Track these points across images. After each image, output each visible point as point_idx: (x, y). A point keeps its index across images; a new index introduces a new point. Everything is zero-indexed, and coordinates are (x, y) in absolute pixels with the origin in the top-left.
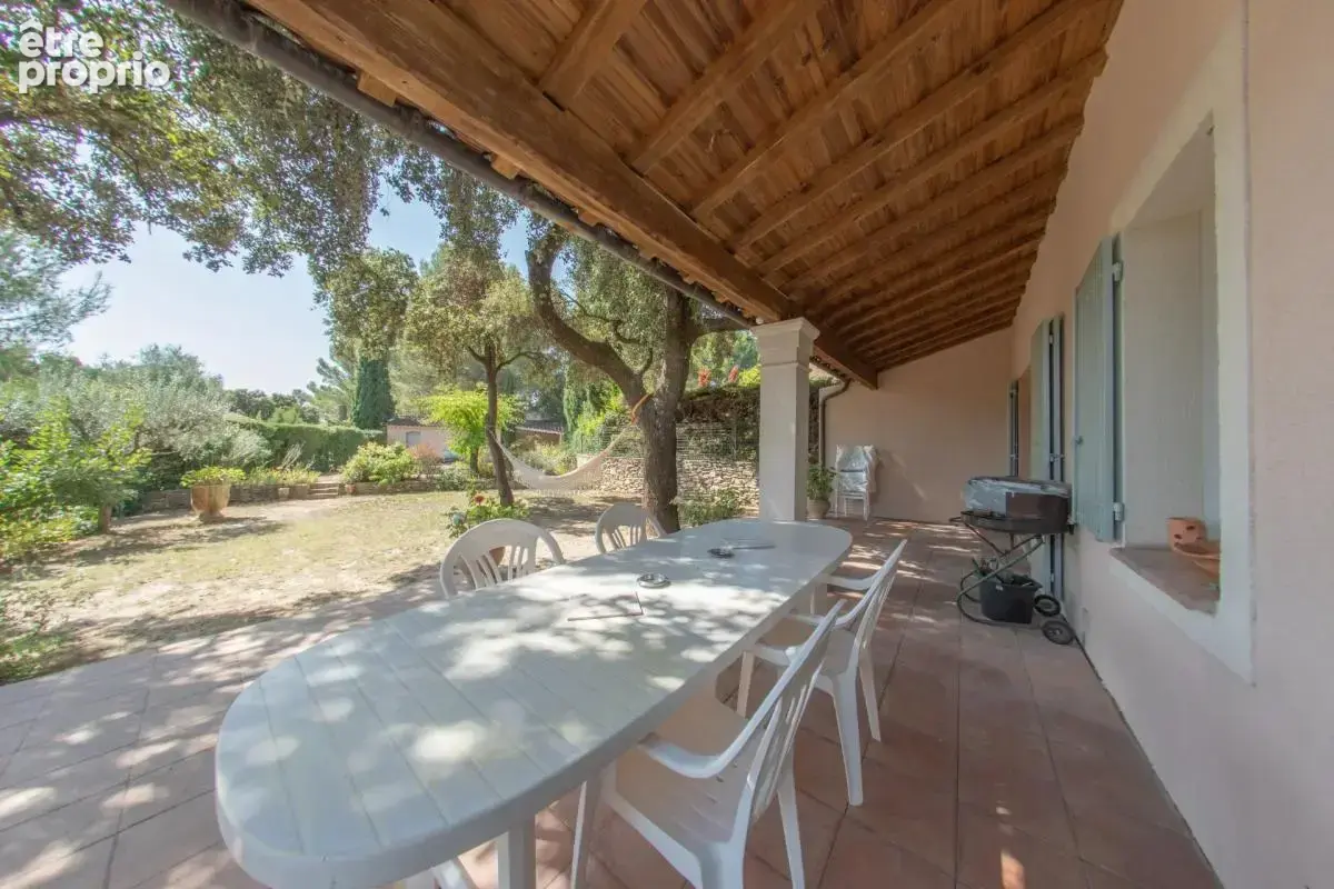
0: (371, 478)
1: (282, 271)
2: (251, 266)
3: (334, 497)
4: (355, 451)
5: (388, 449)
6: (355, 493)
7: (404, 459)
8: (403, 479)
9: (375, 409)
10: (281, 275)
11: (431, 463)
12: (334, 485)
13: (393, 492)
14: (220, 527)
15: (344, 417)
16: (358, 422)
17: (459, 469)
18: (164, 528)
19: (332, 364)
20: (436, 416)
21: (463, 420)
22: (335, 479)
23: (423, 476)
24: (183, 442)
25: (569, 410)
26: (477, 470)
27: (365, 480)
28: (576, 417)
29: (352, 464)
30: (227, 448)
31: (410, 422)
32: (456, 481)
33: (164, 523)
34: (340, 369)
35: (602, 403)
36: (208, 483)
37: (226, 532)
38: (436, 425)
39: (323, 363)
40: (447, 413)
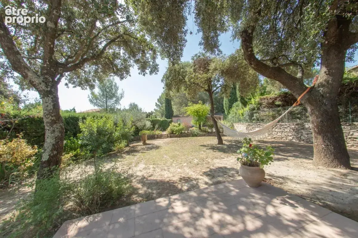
0: (174, 133)
1: (157, 73)
2: (151, 73)
3: (166, 138)
4: (169, 125)
5: (177, 124)
6: (171, 137)
7: (181, 127)
8: (181, 133)
9: (169, 114)
10: (157, 74)
11: (188, 128)
12: (166, 135)
13: (179, 137)
14: (147, 146)
15: (162, 116)
16: (166, 117)
17: (195, 129)
18: (138, 145)
19: (158, 103)
20: (188, 113)
21: (196, 114)
22: (165, 133)
23: (186, 132)
24: (139, 124)
25: (226, 107)
26: (201, 130)
27: (173, 133)
28: (229, 110)
29: (169, 129)
30: (145, 126)
31: (177, 116)
32: (196, 133)
33: (137, 144)
34: (160, 104)
35: (247, 102)
36: (143, 134)
37: (148, 148)
38: (188, 116)
39: (156, 103)
40: (191, 111)
